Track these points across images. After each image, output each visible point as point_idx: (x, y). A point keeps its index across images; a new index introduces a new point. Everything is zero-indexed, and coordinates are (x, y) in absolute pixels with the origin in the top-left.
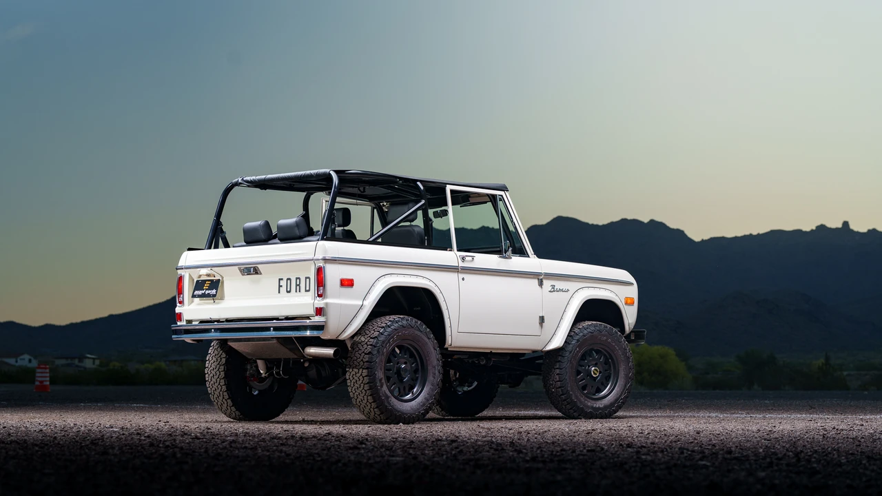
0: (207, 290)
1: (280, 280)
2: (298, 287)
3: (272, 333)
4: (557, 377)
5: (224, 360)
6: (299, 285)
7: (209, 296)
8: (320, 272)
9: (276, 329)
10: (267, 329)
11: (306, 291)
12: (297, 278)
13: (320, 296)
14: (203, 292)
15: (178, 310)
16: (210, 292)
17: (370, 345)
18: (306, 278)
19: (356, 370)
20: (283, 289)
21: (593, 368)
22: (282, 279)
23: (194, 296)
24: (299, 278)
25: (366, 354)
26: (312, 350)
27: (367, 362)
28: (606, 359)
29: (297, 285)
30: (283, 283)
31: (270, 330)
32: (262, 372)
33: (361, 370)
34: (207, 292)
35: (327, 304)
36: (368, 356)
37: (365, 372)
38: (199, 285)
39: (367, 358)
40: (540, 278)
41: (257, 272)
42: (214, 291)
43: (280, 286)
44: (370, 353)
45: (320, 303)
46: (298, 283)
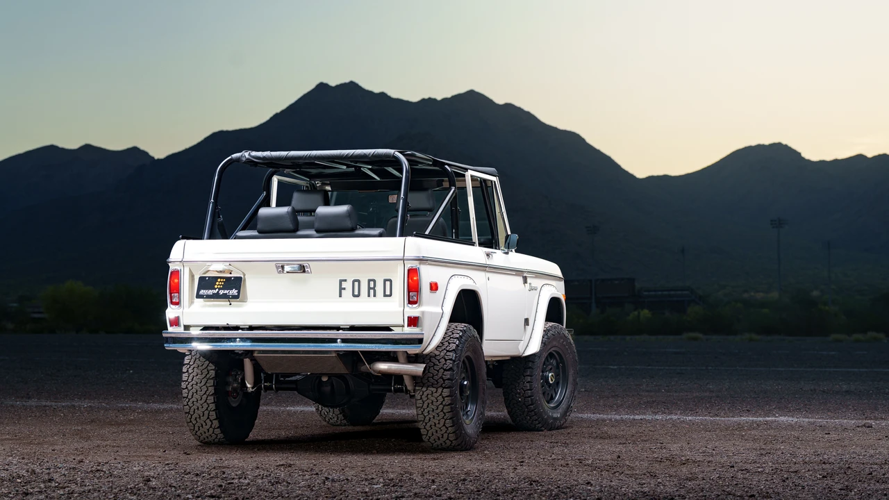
0: (220, 289)
1: (341, 281)
2: (372, 291)
3: (340, 346)
4: (528, 385)
5: (212, 373)
6: (374, 288)
7: (225, 297)
8: (412, 273)
9: (344, 341)
10: (334, 341)
11: (385, 295)
12: (369, 281)
13: (410, 302)
14: (215, 291)
15: (171, 312)
16: (226, 292)
17: (451, 359)
18: (385, 281)
19: (434, 390)
20: (347, 293)
21: (550, 375)
22: (345, 280)
23: (199, 296)
24: (374, 281)
25: (445, 370)
26: (383, 366)
27: (448, 379)
28: (558, 364)
29: (369, 288)
30: (348, 285)
31: (336, 342)
32: (249, 386)
33: (440, 390)
34: (221, 292)
35: (423, 313)
36: (449, 372)
37: (446, 392)
38: (206, 282)
39: (448, 375)
40: (524, 275)
41: (302, 269)
42: (234, 292)
43: (341, 289)
44: (451, 369)
45: (413, 311)
46: (372, 286)
